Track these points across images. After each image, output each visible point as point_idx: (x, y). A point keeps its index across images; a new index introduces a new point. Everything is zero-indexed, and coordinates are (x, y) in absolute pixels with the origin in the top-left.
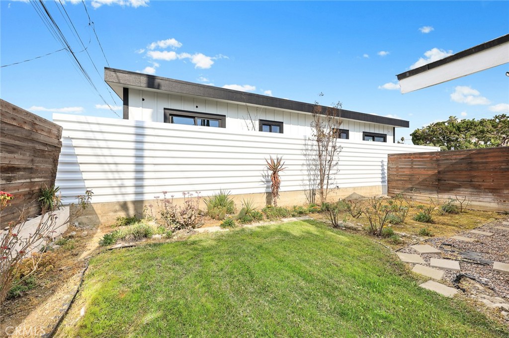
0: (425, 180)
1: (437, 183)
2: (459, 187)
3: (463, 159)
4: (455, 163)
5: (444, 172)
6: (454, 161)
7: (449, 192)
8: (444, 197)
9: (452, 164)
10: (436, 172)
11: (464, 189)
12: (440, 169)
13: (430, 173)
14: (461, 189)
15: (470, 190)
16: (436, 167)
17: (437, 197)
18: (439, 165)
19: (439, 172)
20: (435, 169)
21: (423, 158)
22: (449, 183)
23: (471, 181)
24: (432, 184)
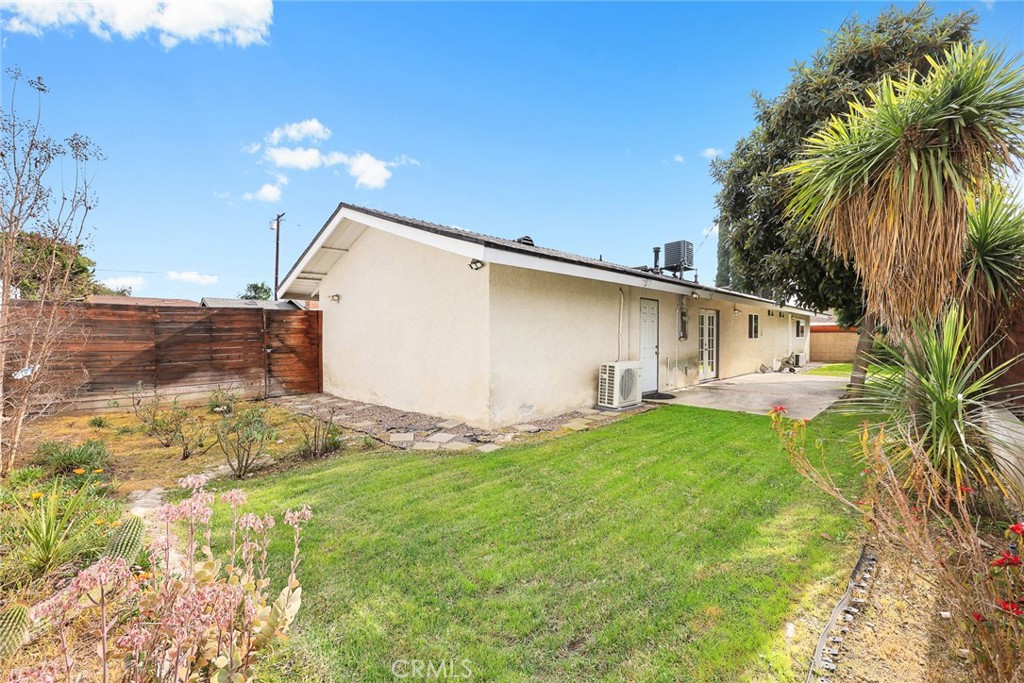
0: (128, 363)
1: (153, 368)
2: (194, 370)
3: (200, 322)
4: (188, 330)
5: (168, 345)
6: (185, 326)
7: (176, 382)
8: (167, 392)
9: (184, 331)
10: (153, 345)
11: (202, 374)
12: (160, 340)
13: (139, 347)
14: (197, 374)
15: (210, 374)
16: (152, 335)
17: (153, 394)
18: (157, 332)
19: (158, 346)
20: (149, 339)
21: (121, 316)
22: (176, 366)
23: (212, 359)
24: (144, 370)
